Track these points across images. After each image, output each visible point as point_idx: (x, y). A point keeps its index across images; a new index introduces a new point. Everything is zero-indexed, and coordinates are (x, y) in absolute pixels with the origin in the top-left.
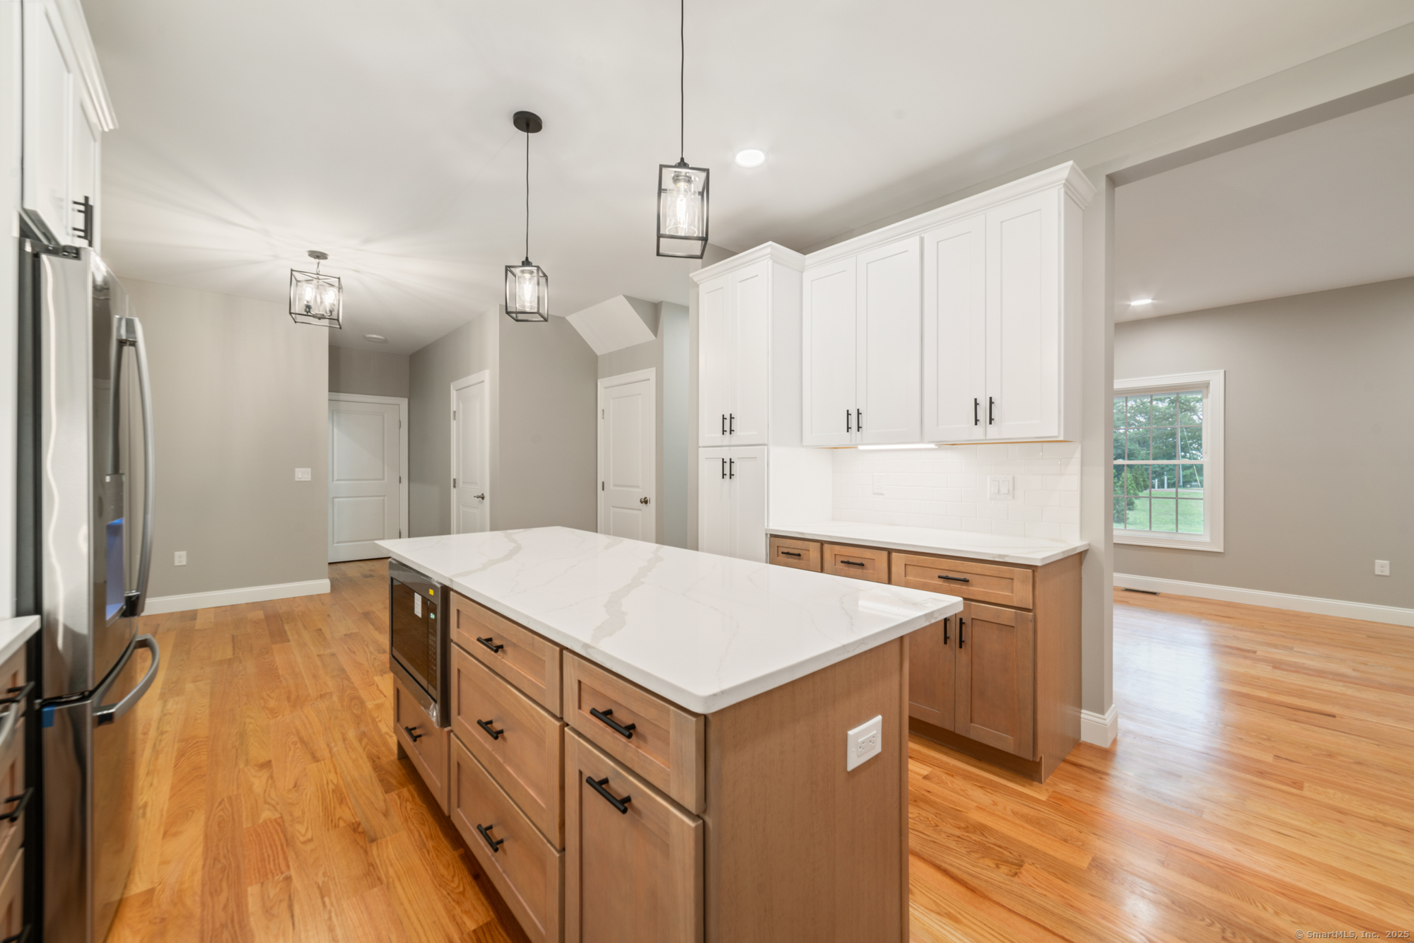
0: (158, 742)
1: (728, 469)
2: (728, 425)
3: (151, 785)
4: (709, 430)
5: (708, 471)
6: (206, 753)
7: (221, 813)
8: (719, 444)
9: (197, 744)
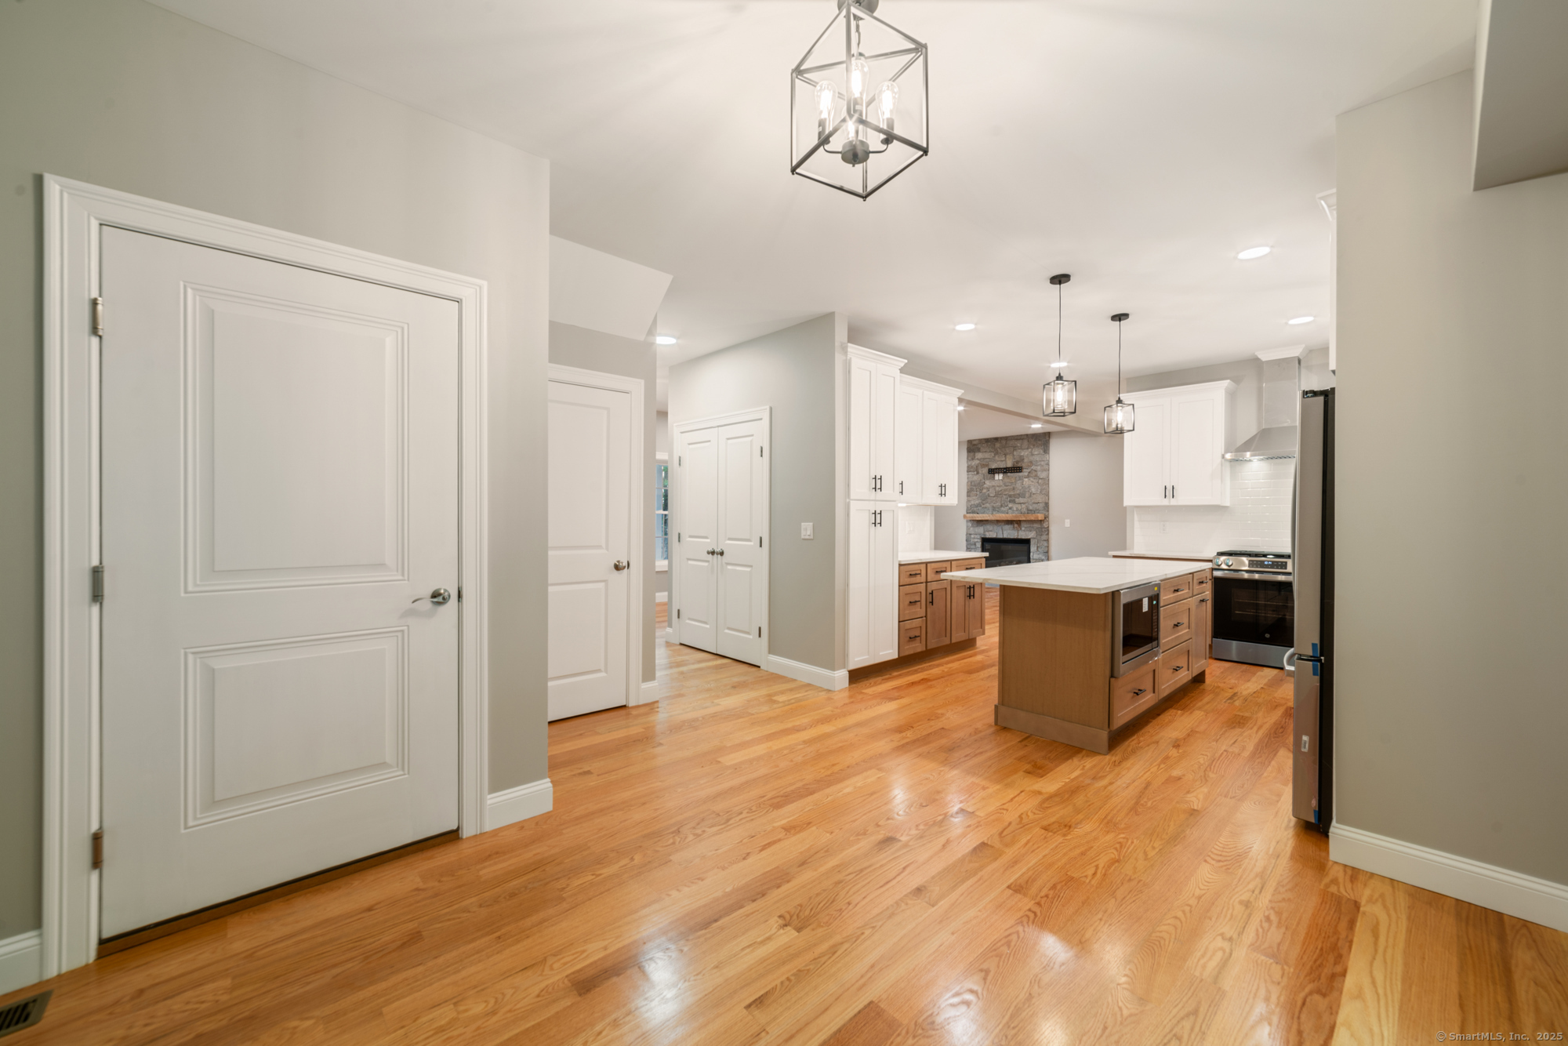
0: (1257, 892)
1: (877, 519)
2: (877, 484)
3: (1278, 843)
4: (860, 486)
5: (859, 520)
6: (1217, 843)
7: (1237, 791)
8: (867, 498)
9: (1220, 858)
